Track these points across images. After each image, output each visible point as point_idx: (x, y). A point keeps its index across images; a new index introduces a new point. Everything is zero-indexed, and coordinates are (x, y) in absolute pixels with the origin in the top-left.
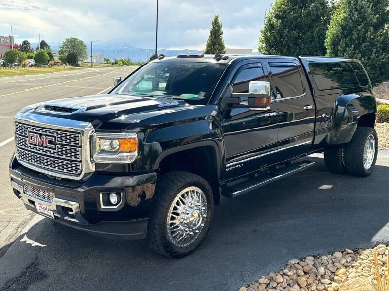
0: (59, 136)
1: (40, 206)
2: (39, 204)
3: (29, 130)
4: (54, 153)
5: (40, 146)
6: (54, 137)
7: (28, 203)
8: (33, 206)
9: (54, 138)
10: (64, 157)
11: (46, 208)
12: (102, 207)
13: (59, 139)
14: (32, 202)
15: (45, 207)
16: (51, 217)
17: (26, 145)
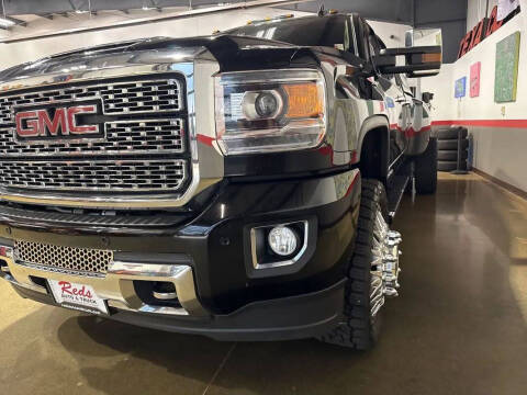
0: (111, 97)
1: (63, 289)
2: (60, 283)
3: (15, 105)
4: (96, 147)
5: (53, 138)
6: (97, 102)
7: (29, 285)
8: (44, 291)
9: (95, 107)
10: (129, 150)
11: (83, 291)
12: (257, 267)
13: (112, 106)
14: (42, 282)
15: (79, 287)
16: (97, 310)
17: (12, 147)
